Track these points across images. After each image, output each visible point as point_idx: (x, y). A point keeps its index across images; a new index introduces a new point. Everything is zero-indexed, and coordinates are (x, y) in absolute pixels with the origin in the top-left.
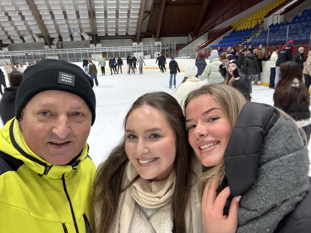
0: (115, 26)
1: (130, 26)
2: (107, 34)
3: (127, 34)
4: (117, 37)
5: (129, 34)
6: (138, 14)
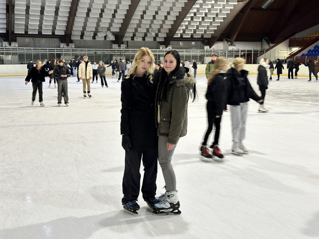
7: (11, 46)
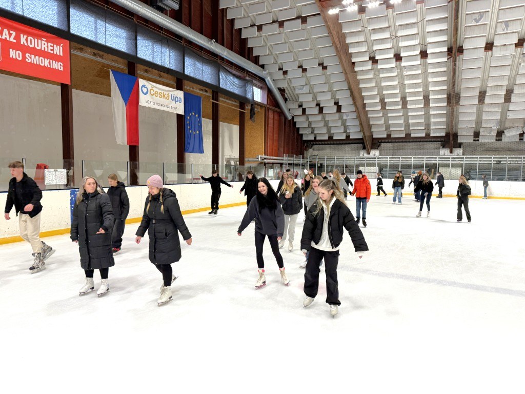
0: (402, 121)
1: (433, 120)
2: (389, 136)
3: (428, 135)
4: (408, 139)
5: (432, 135)
6: (446, 100)
7: (370, 155)
